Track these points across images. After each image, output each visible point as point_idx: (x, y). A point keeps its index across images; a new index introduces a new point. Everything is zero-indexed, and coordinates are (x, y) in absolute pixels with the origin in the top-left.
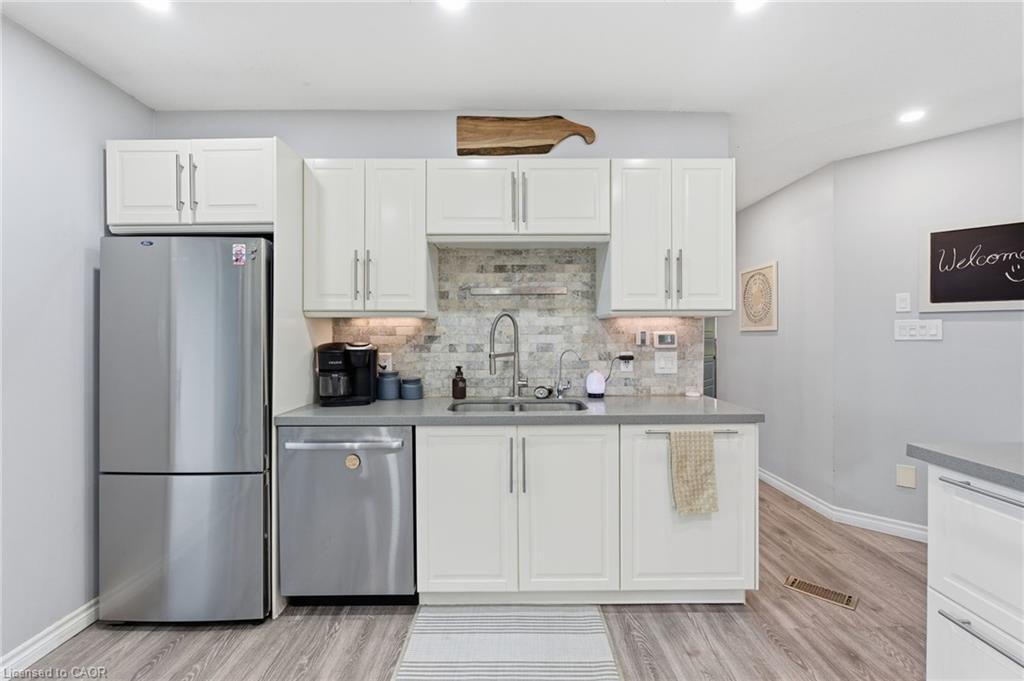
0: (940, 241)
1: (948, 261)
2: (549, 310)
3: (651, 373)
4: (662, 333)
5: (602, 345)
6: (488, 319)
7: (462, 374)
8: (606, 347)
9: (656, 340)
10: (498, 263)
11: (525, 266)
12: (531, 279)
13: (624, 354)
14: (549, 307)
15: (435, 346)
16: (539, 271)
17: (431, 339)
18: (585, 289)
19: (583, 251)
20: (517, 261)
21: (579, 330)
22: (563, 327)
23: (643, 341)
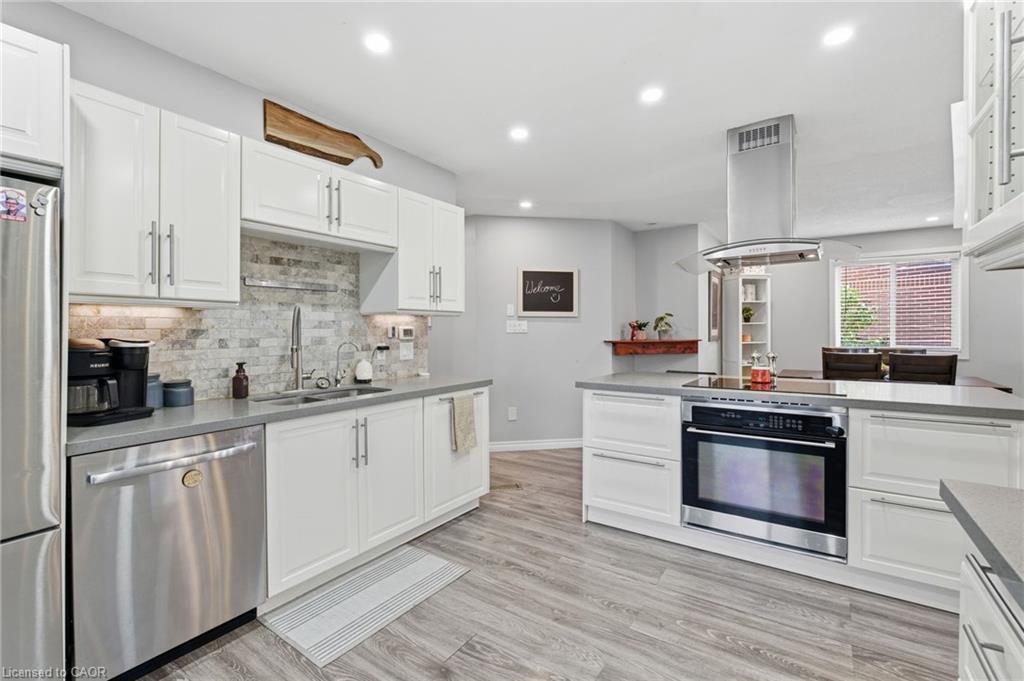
0: (527, 276)
1: (529, 289)
2: (323, 306)
3: (397, 360)
4: (406, 328)
5: (363, 338)
6: (263, 312)
7: (244, 371)
8: (366, 339)
9: (402, 333)
10: (274, 255)
11: (300, 261)
12: (306, 275)
13: (380, 345)
14: (323, 303)
15: (200, 342)
16: (313, 268)
17: (196, 333)
18: (351, 288)
19: (350, 253)
20: (292, 255)
21: (347, 324)
22: (334, 322)
23: (394, 335)
